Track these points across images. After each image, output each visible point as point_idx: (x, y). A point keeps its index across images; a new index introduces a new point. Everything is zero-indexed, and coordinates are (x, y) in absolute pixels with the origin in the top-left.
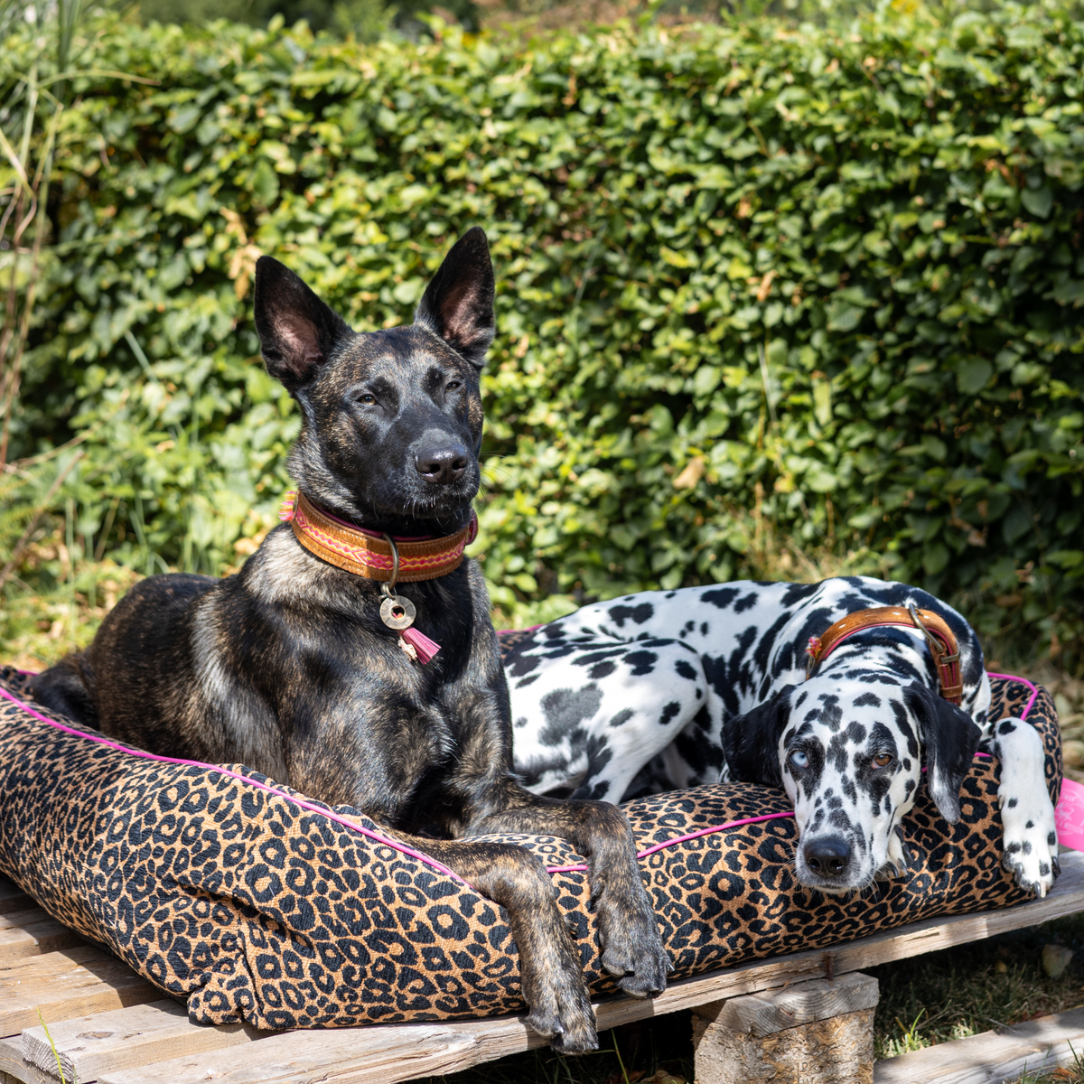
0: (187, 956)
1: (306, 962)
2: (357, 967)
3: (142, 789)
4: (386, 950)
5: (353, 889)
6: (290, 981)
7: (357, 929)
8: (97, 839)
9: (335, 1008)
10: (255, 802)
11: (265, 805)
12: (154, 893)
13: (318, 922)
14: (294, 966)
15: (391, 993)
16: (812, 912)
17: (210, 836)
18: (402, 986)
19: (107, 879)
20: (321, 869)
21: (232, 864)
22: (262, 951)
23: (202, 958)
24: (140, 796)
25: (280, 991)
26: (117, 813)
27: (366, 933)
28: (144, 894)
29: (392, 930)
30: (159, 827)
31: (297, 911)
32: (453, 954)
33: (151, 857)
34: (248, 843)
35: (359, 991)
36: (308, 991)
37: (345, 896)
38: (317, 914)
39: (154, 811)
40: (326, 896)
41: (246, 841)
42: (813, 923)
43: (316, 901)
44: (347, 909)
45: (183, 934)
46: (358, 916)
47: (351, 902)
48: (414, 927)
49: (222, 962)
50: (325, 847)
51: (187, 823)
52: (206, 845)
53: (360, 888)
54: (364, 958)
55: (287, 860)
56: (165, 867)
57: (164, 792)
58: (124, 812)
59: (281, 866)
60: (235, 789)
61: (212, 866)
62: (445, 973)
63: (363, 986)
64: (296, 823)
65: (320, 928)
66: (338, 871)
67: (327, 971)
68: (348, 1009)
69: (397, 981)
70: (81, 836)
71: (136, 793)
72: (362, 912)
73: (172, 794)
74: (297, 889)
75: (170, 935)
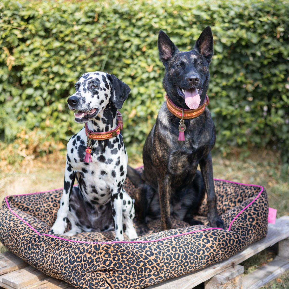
0: (93, 286)
1: (123, 276)
2: (135, 272)
3: (69, 250)
4: (140, 265)
5: (129, 255)
6: (120, 282)
7: (133, 264)
8: (61, 264)
9: (132, 284)
10: (98, 247)
11: (101, 247)
12: (80, 275)
13: (124, 265)
14: (120, 278)
15: (143, 275)
16: (226, 247)
17: (90, 258)
18: (145, 273)
19: (67, 273)
20: (121, 254)
21: (98, 262)
22: (110, 279)
23: (97, 285)
24: (69, 252)
25: (118, 285)
26: (64, 257)
27: (135, 263)
28: (78, 276)
29: (140, 260)
30: (76, 259)
31: (118, 265)
32: (153, 260)
33: (77, 267)
34: (100, 256)
35: (136, 278)
36: (125, 282)
37: (128, 257)
38: (123, 264)
39: (73, 256)
40: (124, 259)
41: (99, 256)
42: (226, 250)
43: (122, 261)
44: (129, 260)
45: (91, 282)
46: (132, 260)
47: (130, 258)
48: (144, 257)
49: (101, 285)
50: (121, 249)
51: (83, 257)
52: (90, 261)
53: (131, 254)
54: (136, 269)
55: (111, 256)
56: (82, 268)
57: (74, 250)
58: (66, 257)
59: (111, 257)
60: (91, 245)
61: (94, 264)
62: (153, 265)
63: (137, 276)
64: (112, 247)
65: (124, 267)
66: (125, 253)
67: (128, 276)
68: (135, 283)
69: (144, 272)
70: (56, 263)
71: (68, 252)
72: (133, 259)
73: (77, 250)
74: (116, 261)
75: (88, 283)
